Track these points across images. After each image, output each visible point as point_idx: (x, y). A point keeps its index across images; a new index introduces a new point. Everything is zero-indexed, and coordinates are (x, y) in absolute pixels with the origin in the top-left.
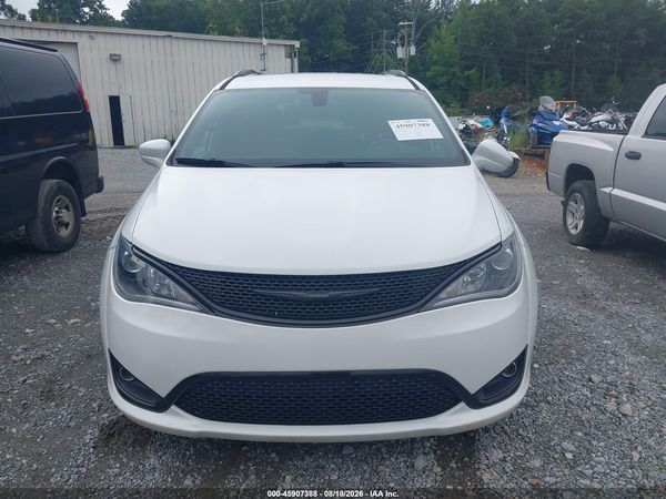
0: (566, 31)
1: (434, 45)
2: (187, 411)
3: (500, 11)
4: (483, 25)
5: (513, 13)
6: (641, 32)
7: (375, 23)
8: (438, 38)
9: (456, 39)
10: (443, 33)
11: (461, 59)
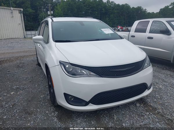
0: (88, 9)
1: (56, 11)
2: (93, 104)
3: (72, 3)
4: (68, 6)
5: (75, 3)
6: (103, 9)
7: (39, 4)
8: (57, 9)
9: (62, 10)
10: (58, 8)
11: (63, 15)
